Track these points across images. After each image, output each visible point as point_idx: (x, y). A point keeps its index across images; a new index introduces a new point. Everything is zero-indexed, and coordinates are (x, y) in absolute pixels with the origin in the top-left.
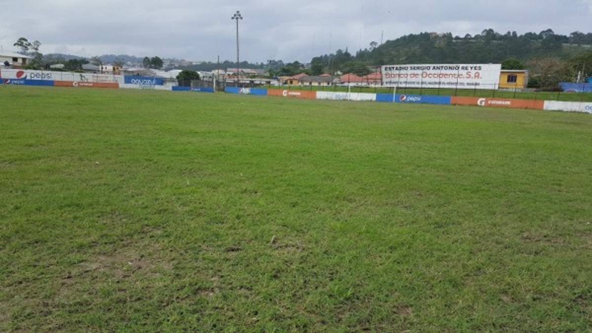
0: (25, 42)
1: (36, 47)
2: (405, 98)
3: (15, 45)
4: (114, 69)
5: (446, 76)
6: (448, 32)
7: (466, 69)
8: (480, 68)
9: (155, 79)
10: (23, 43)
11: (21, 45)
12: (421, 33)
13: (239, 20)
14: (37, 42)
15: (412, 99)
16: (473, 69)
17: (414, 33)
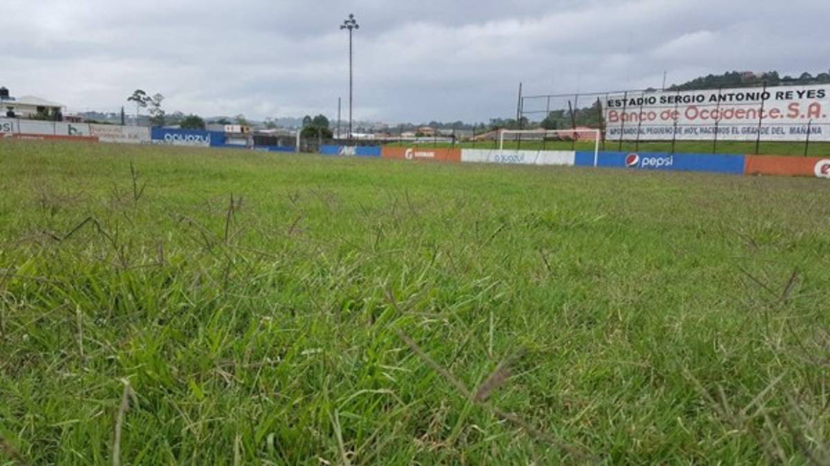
0: (142, 96)
1: (156, 102)
2: (637, 160)
3: (130, 99)
4: (242, 129)
5: (740, 115)
6: (772, 71)
7: (788, 96)
8: (822, 94)
9: (209, 135)
10: (139, 97)
11: (138, 99)
12: (727, 73)
13: (354, 29)
14: (159, 95)
15: (652, 162)
16: (805, 95)
17: (715, 74)
